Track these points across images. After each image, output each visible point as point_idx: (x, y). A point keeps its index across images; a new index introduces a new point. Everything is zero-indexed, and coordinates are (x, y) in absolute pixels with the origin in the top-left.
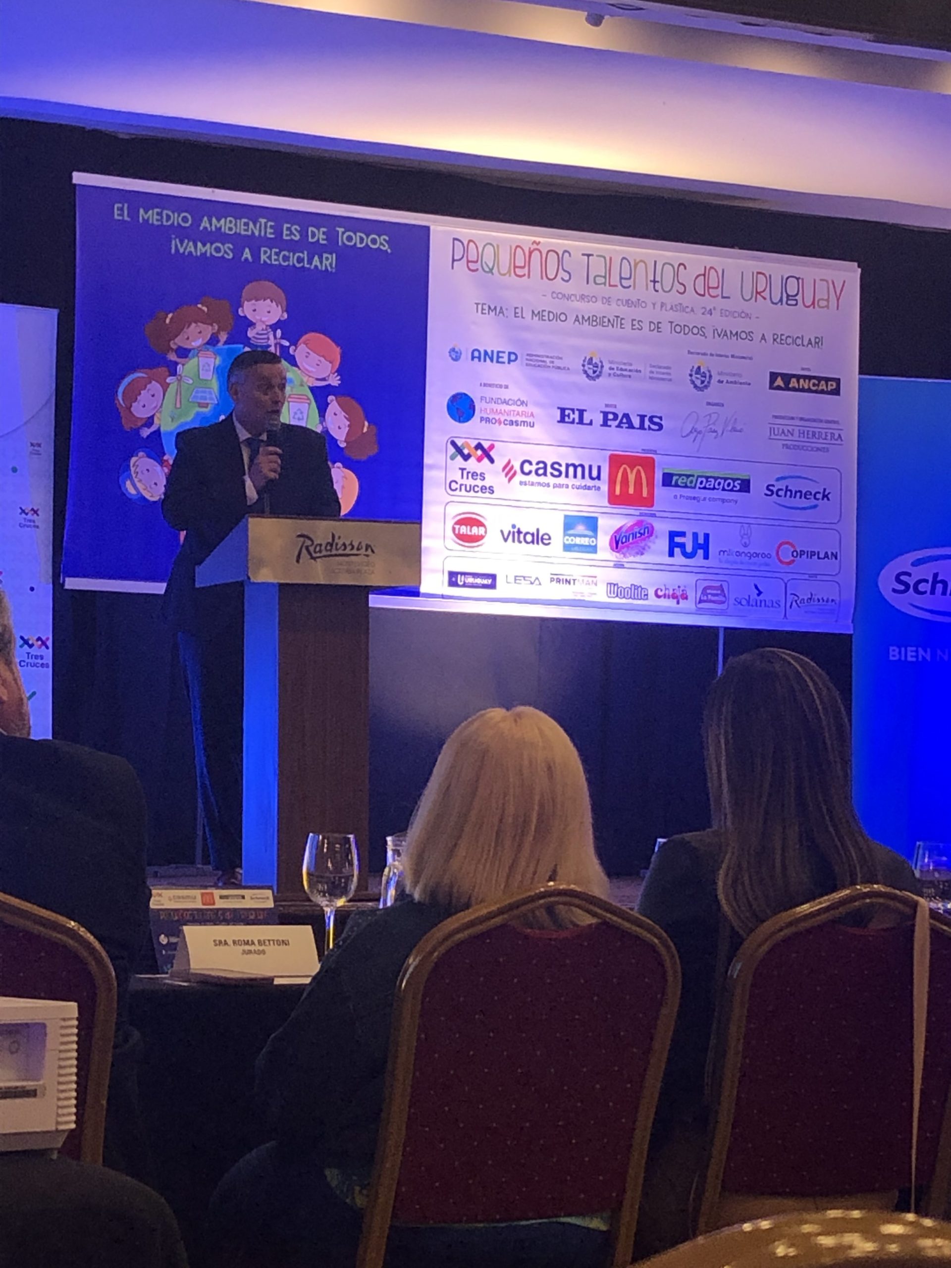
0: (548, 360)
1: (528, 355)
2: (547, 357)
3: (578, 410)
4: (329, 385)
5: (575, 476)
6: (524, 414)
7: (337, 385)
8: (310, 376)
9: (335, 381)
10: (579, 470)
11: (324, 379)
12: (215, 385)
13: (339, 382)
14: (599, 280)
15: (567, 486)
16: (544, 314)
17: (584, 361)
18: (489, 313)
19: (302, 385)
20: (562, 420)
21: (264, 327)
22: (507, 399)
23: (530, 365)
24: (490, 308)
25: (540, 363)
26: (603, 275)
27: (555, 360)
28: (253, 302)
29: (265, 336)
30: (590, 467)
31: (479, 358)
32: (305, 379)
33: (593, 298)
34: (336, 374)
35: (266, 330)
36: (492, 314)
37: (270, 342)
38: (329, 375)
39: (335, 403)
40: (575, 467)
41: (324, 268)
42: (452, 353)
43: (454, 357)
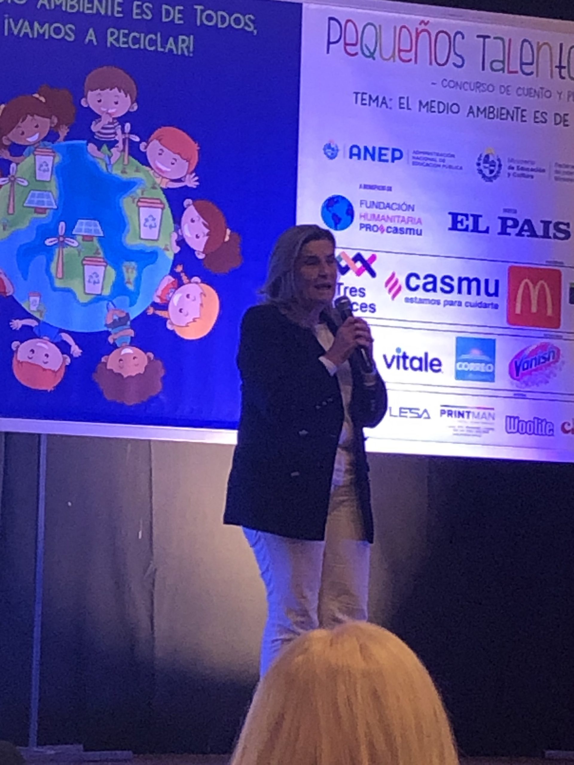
0: (438, 158)
1: (415, 152)
2: (438, 154)
3: (472, 215)
4: (186, 187)
5: (469, 292)
6: (411, 219)
7: (195, 187)
8: (163, 177)
9: (192, 182)
10: (474, 284)
11: (179, 180)
12: (53, 187)
13: (197, 183)
14: (496, 66)
15: (460, 304)
16: (433, 104)
17: (479, 159)
18: (370, 105)
19: (154, 188)
20: (454, 228)
21: (111, 121)
22: (391, 203)
23: (418, 164)
24: (370, 97)
25: (429, 162)
26: (501, 59)
27: (447, 159)
28: (98, 91)
29: (112, 131)
30: (487, 281)
31: (359, 155)
32: (158, 180)
33: (489, 88)
34: (194, 174)
35: (112, 123)
36: (374, 105)
37: (117, 138)
38: (185, 176)
39: (192, 208)
40: (469, 281)
41: (180, 53)
42: (327, 150)
43: (329, 154)
